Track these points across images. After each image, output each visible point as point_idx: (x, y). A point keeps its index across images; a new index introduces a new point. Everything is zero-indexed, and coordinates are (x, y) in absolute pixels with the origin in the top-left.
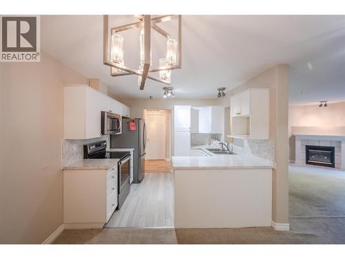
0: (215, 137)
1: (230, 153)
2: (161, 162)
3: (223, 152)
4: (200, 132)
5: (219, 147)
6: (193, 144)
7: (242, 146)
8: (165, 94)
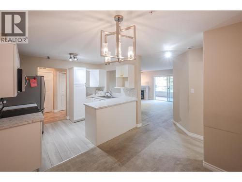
0: (99, 89)
1: (113, 97)
2: (49, 114)
3: (108, 97)
4: (91, 86)
5: (103, 95)
6: (88, 95)
7: (120, 92)
8: (71, 58)
